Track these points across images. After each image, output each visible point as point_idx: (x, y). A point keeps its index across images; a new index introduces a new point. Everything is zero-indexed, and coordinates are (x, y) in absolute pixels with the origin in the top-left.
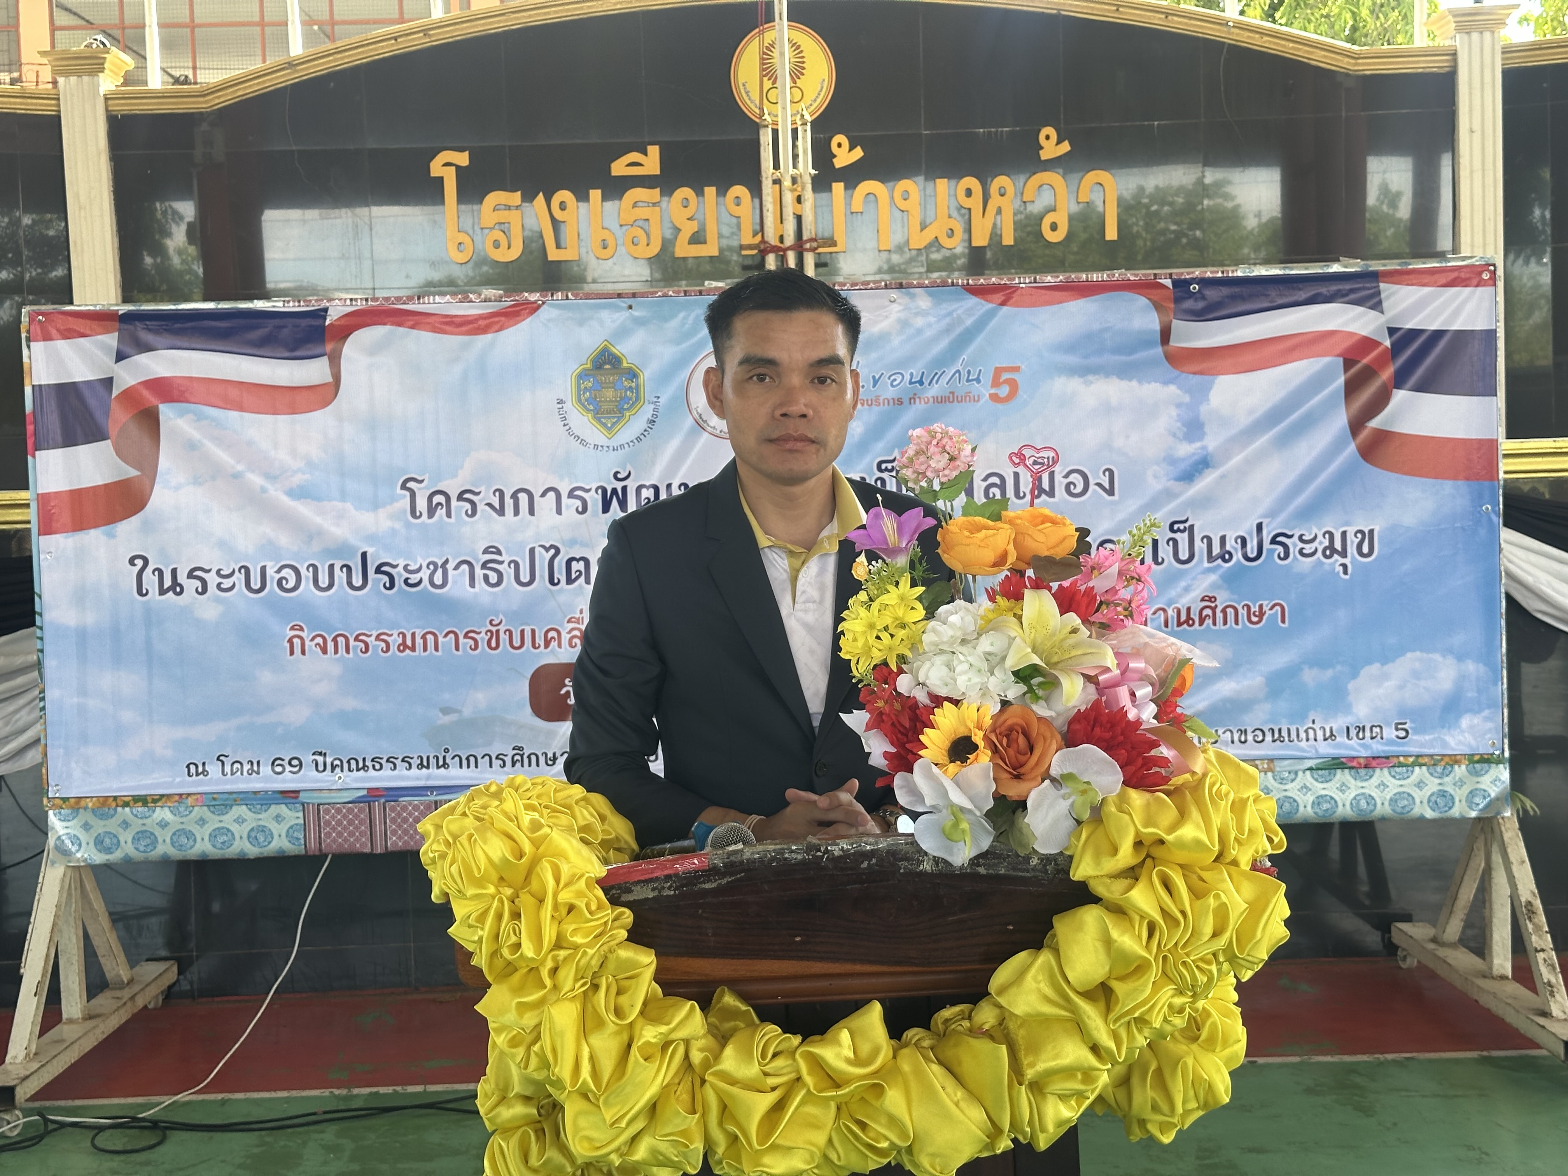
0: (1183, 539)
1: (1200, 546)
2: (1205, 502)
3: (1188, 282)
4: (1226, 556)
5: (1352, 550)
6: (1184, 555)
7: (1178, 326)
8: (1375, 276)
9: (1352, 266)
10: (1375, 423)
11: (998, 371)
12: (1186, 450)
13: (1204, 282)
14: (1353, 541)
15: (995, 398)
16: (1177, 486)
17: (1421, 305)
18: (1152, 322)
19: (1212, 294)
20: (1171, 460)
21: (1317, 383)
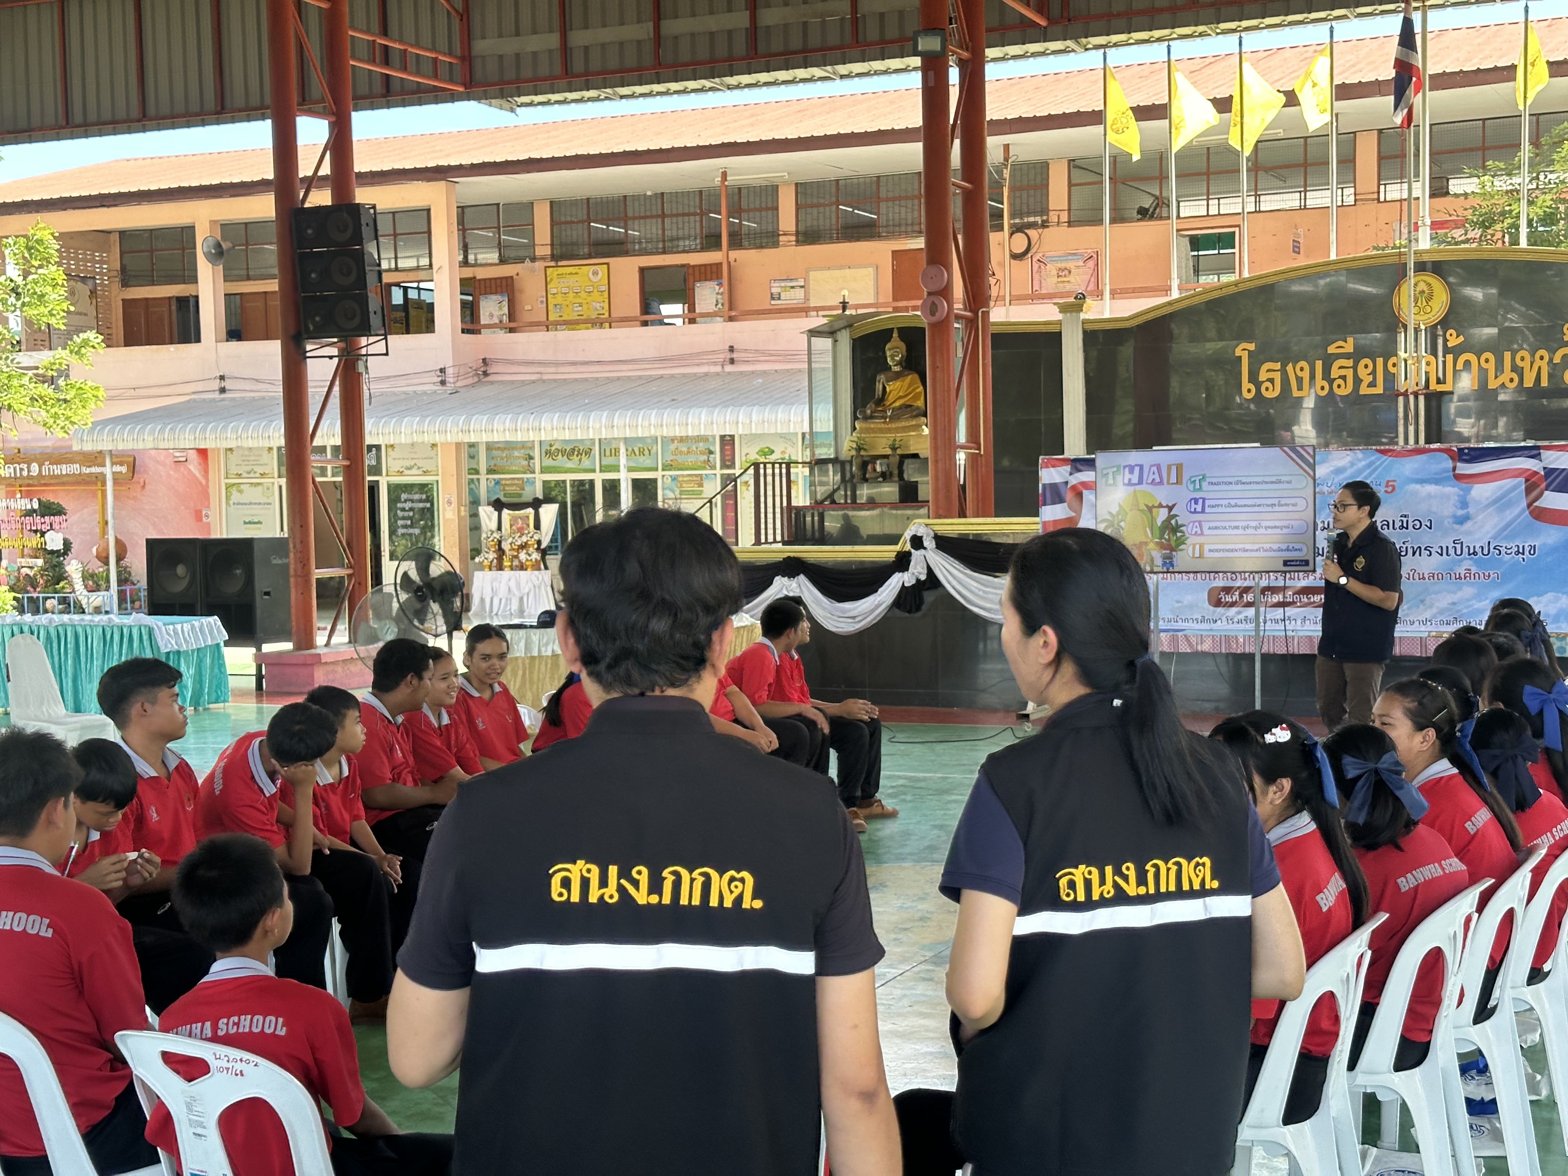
0: (1458, 546)
1: (1465, 550)
2: (1468, 533)
3: (1463, 449)
4: (1475, 553)
5: (1527, 552)
6: (1459, 552)
7: (1459, 464)
8: (1538, 448)
9: (1530, 443)
10: (1536, 504)
11: (1388, 482)
12: (1460, 513)
13: (1469, 449)
14: (1527, 549)
15: (1386, 492)
16: (1456, 526)
17: (1557, 458)
18: (1450, 464)
19: (1472, 453)
20: (1454, 516)
21: (1514, 488)
